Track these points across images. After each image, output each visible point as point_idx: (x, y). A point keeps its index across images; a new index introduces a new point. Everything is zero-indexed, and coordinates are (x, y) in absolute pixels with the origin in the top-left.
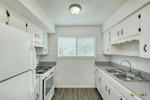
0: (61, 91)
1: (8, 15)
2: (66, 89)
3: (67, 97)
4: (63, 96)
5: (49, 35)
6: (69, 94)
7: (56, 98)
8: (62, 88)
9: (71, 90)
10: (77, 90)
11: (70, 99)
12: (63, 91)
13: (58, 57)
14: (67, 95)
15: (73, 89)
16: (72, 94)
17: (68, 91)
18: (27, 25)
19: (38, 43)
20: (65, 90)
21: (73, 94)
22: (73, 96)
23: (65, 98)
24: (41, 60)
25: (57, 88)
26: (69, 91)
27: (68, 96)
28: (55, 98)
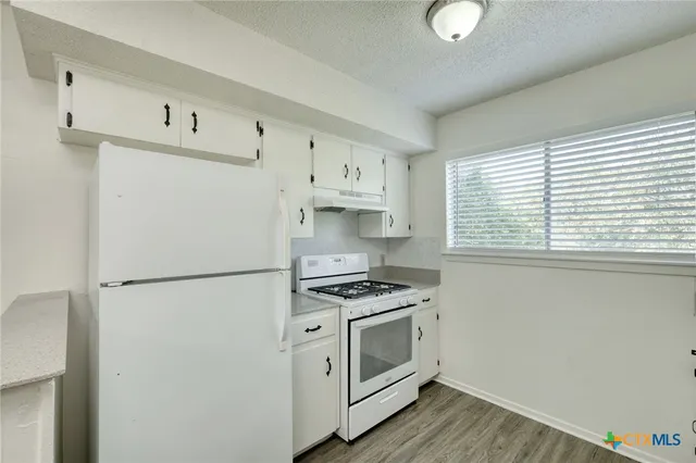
0: (451, 403)
1: (261, 131)
2: (481, 407)
3: (461, 435)
4: (449, 423)
5: (410, 159)
6: (480, 432)
7: (418, 414)
8: (461, 394)
9: (502, 420)
10: (540, 433)
11: (472, 450)
12: (459, 405)
13: (448, 252)
14: (468, 429)
15: (514, 422)
16: (495, 437)
17: (487, 417)
18: (312, 145)
19: (359, 195)
20: (471, 407)
21: (501, 440)
22: (496, 445)
23: (452, 437)
24: (386, 260)
25: (443, 385)
26: (492, 419)
27: (469, 433)
28: (414, 414)
